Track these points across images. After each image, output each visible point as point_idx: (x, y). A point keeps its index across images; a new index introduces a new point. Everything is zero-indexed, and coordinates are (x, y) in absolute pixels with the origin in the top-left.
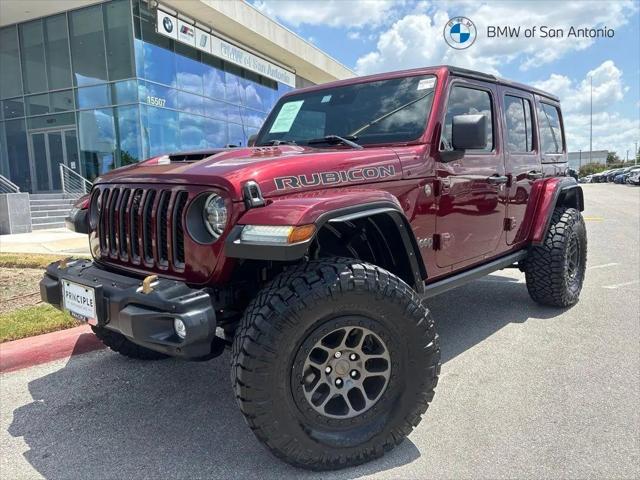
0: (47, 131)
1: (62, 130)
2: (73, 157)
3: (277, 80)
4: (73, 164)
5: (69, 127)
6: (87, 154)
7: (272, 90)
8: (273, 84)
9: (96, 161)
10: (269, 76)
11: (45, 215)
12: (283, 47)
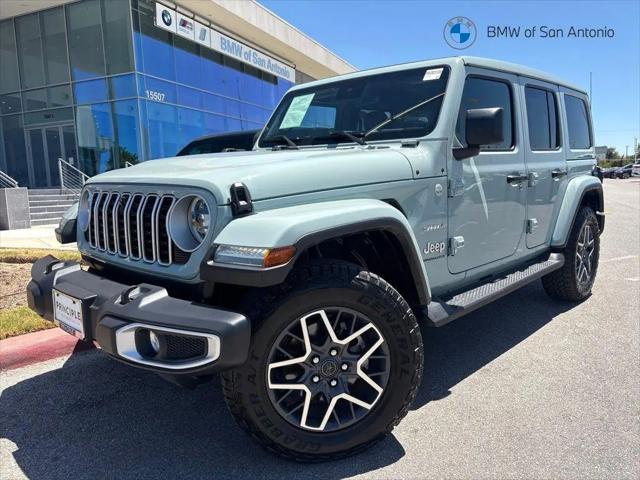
0: (44, 126)
1: (60, 126)
2: (71, 153)
3: (277, 75)
4: (71, 160)
5: (67, 122)
6: (85, 150)
7: (272, 85)
8: (274, 79)
9: (93, 158)
10: (269, 71)
11: (44, 210)
12: (283, 40)
